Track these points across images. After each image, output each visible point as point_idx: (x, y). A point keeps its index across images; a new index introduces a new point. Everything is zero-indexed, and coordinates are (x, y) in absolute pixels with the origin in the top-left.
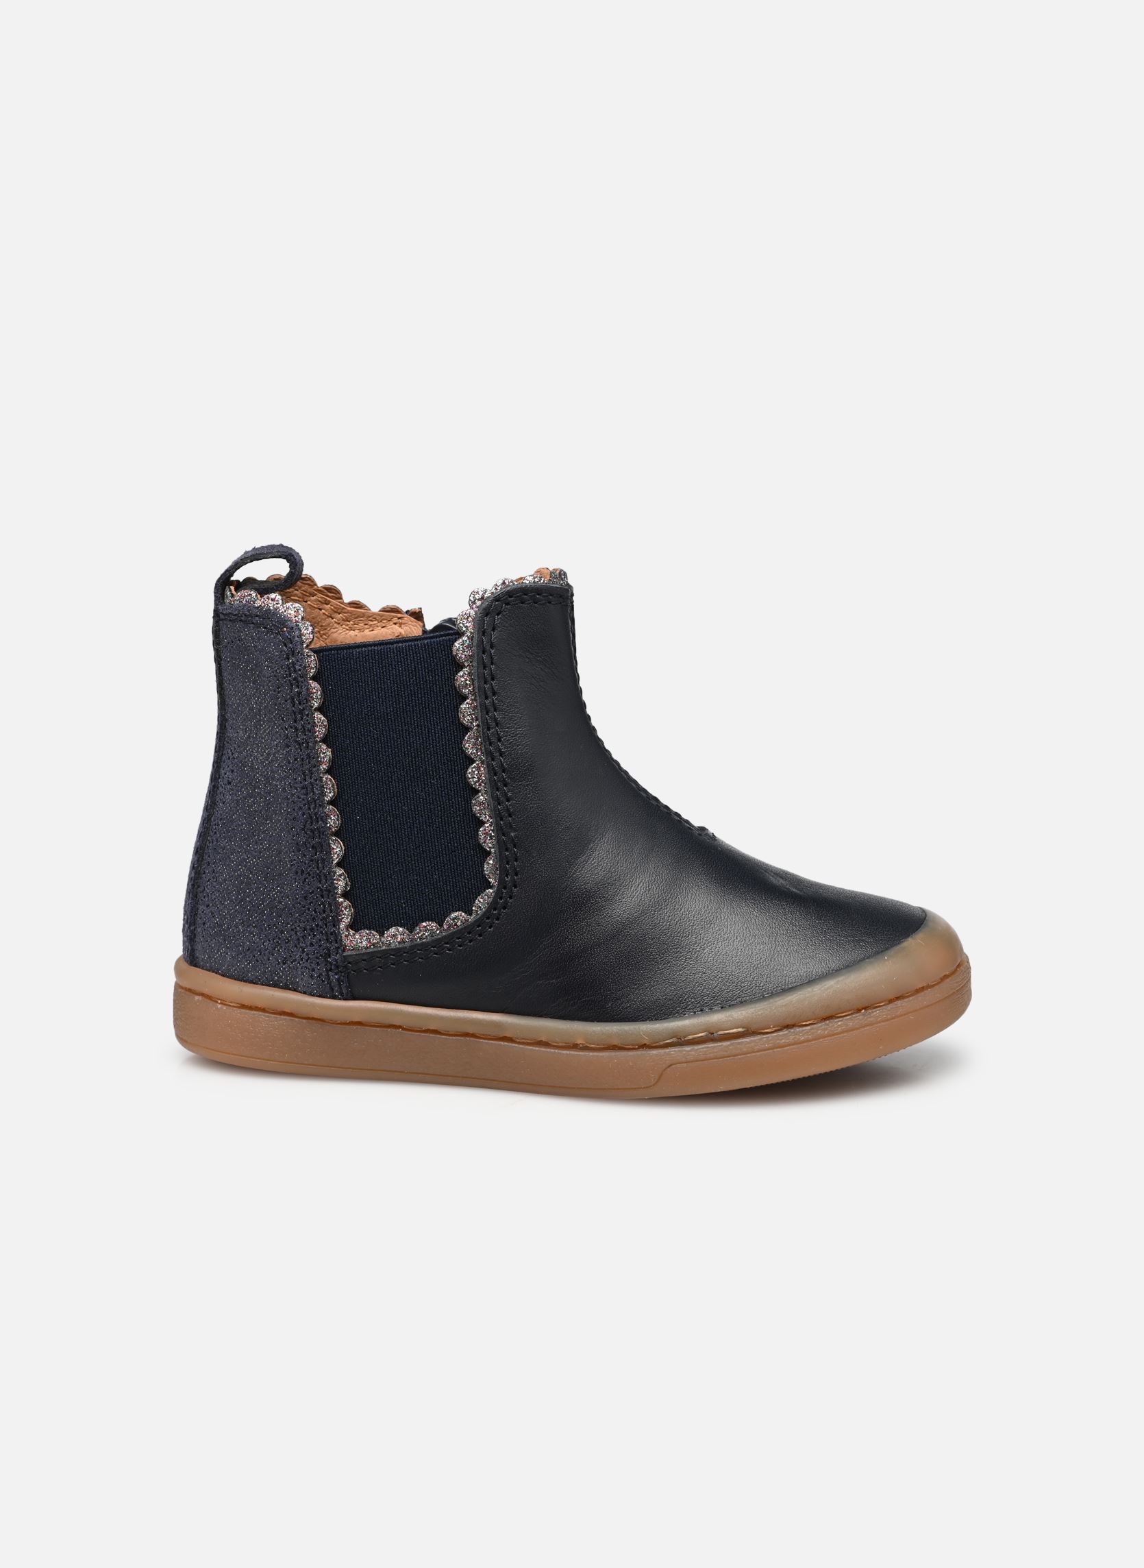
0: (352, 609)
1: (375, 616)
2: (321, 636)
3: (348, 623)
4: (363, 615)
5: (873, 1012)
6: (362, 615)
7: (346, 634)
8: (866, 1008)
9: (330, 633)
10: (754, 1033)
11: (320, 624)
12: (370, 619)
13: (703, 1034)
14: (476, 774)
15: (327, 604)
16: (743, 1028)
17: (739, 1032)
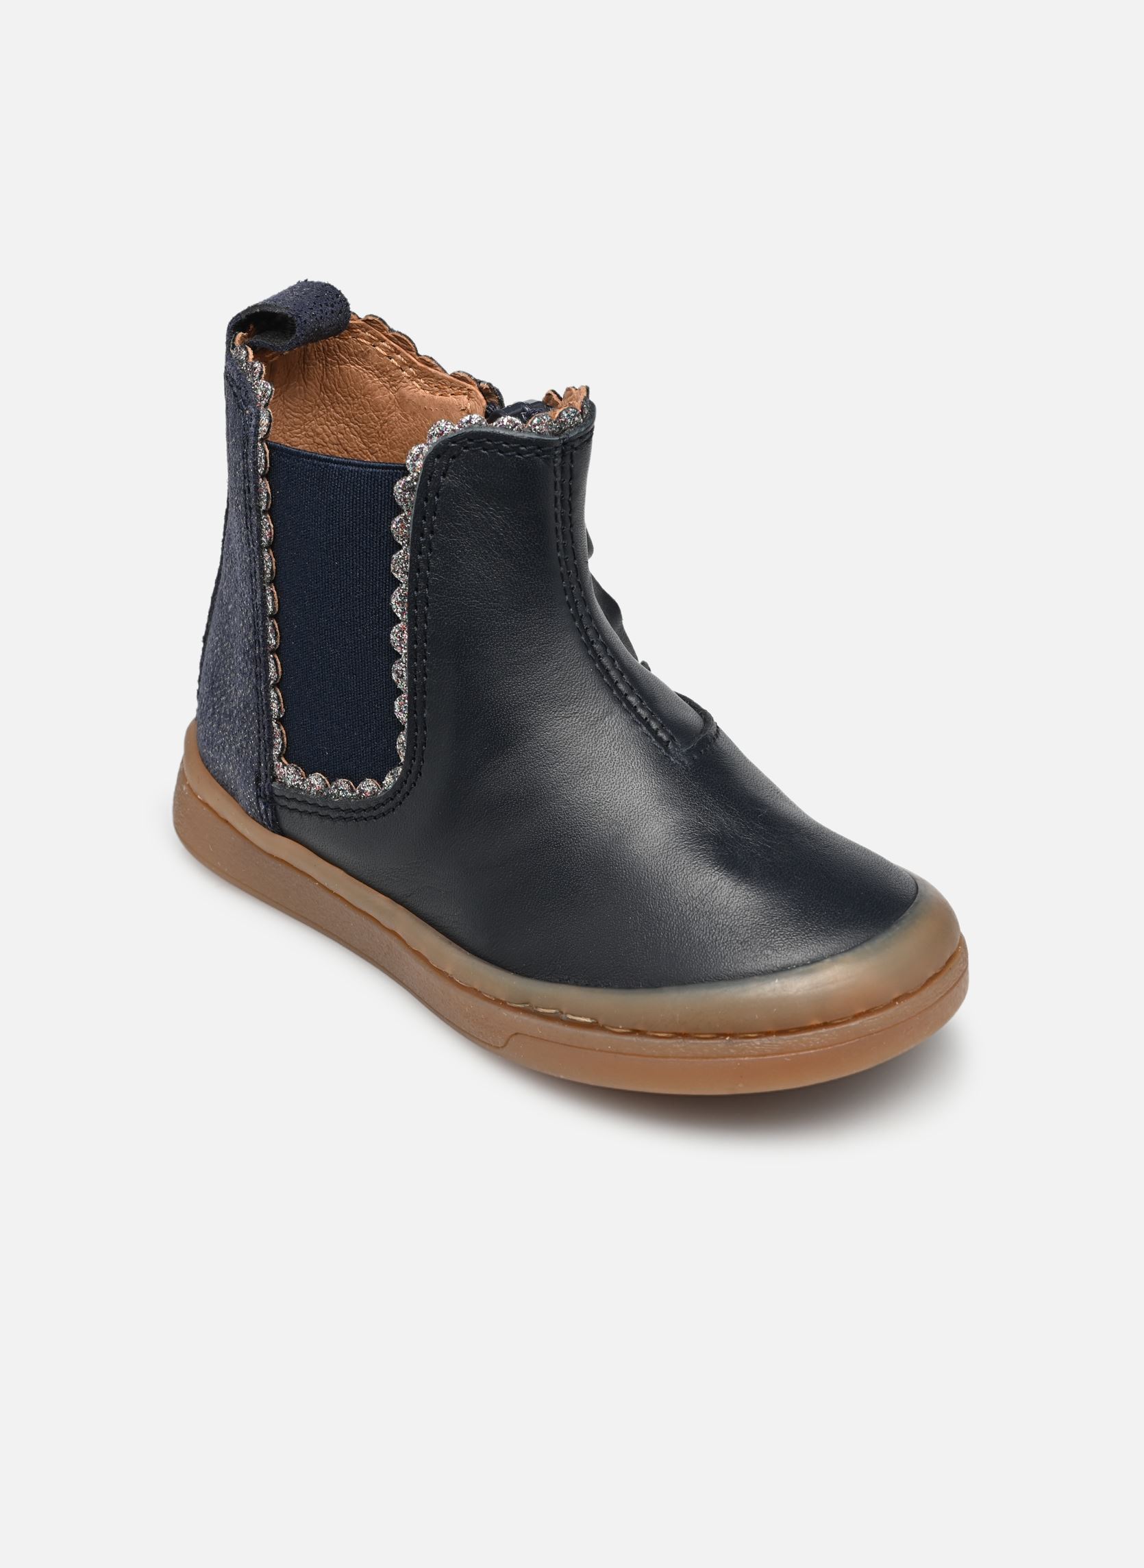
0: (423, 366)
1: (444, 380)
2: (391, 387)
3: (419, 380)
4: (433, 376)
5: (736, 1043)
6: (431, 375)
7: (415, 392)
8: (733, 1036)
9: (399, 385)
10: (603, 1028)
11: (390, 374)
12: (440, 381)
13: (553, 1011)
14: (399, 637)
15: (397, 354)
16: (591, 1019)
17: (585, 1022)
